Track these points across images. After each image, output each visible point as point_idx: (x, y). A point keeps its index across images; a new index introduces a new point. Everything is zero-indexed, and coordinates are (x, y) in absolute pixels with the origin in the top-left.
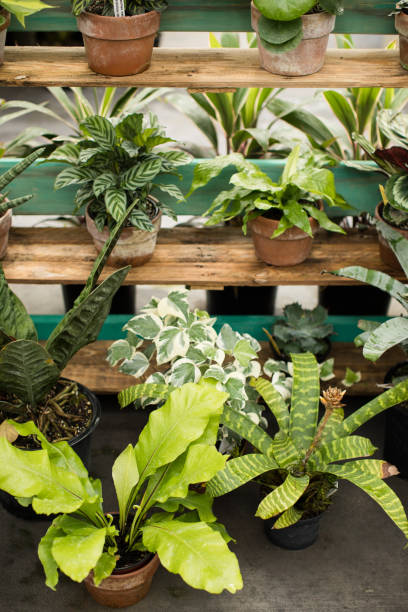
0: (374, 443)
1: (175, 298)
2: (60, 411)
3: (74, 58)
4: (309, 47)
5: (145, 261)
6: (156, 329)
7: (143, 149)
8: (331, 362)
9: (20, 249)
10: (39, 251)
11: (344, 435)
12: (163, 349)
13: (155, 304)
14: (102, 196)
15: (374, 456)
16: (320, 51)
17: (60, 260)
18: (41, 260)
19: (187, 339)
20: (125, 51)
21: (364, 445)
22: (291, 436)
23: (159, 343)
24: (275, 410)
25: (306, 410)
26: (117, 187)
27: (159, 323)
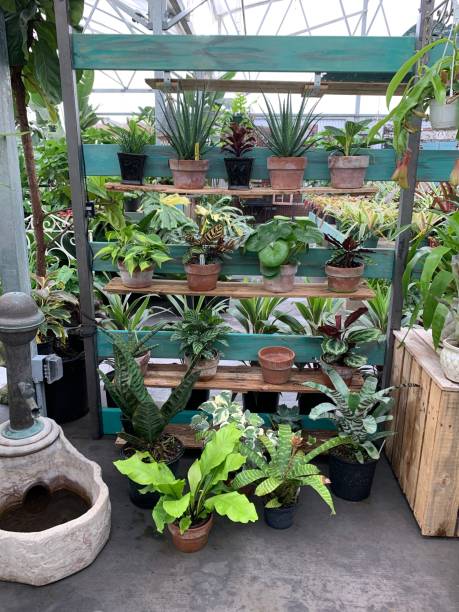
0: (319, 468)
1: (223, 395)
2: (165, 448)
3: (183, 284)
4: (285, 279)
5: (211, 378)
6: (213, 409)
7: (211, 325)
8: (300, 432)
9: (153, 373)
10: (161, 373)
11: (304, 464)
12: (217, 417)
13: (214, 398)
14: (191, 345)
15: (320, 474)
16: (291, 282)
17: (171, 378)
18: (162, 377)
19: (228, 413)
20: (204, 280)
21: (313, 468)
22: (278, 465)
23: (214, 415)
24: (270, 451)
25: (285, 451)
26: (198, 341)
27: (215, 406)
